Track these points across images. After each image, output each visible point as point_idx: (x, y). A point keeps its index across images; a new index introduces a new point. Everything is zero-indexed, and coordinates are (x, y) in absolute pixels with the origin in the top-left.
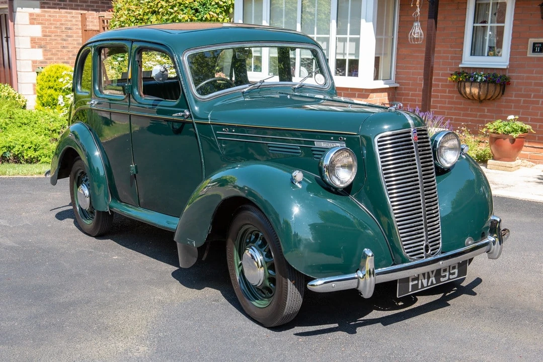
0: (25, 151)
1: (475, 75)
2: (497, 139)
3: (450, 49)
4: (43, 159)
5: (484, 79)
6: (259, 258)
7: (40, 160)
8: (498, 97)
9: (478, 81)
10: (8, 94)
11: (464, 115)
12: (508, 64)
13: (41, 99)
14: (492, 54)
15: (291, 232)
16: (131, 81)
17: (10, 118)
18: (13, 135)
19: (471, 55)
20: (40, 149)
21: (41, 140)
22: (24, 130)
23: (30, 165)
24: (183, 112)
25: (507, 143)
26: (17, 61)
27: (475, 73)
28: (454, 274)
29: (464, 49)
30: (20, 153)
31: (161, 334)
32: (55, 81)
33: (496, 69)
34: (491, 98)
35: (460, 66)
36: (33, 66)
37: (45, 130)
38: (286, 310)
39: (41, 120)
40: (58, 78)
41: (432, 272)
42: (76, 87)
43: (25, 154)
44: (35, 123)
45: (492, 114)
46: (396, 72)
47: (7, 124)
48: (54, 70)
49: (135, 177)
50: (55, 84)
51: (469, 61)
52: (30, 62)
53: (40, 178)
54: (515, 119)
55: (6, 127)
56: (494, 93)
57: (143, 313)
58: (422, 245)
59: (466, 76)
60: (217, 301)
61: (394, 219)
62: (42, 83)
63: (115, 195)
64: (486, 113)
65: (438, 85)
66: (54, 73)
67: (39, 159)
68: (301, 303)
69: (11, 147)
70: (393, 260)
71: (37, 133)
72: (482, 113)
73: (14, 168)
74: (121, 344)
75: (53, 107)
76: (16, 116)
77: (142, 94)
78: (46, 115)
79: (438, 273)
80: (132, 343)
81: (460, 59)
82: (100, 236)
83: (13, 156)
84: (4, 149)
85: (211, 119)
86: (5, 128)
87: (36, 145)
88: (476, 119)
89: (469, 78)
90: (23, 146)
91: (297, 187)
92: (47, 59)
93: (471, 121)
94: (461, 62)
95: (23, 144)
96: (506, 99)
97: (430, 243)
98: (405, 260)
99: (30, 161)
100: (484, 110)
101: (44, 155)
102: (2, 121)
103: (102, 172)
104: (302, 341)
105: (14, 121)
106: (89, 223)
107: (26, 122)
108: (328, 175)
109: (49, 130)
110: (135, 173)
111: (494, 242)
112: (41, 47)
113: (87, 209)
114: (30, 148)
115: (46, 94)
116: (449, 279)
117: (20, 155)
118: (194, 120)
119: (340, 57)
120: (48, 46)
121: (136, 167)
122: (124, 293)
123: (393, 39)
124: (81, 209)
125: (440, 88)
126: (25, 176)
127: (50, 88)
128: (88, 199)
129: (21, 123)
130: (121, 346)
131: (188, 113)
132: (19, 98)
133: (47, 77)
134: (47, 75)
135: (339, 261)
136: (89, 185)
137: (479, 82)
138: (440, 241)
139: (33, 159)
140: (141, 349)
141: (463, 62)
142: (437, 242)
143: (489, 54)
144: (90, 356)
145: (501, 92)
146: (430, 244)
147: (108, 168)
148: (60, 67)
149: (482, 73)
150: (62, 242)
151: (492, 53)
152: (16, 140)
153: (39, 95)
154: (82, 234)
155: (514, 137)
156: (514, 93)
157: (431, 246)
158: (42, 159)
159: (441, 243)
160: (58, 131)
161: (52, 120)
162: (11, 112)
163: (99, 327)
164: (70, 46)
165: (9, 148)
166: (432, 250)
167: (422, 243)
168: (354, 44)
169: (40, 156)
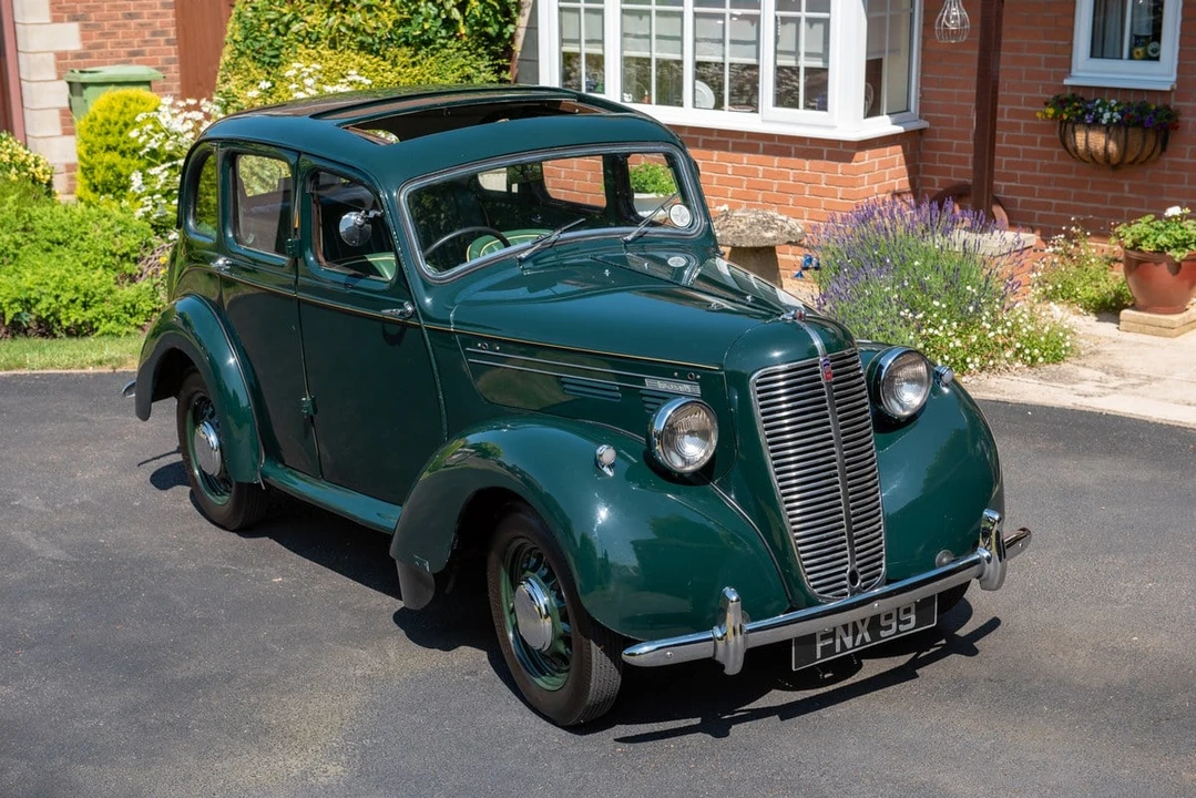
0: (63, 310)
1: (1099, 106)
2: (1139, 262)
3: (1042, 41)
4: (105, 327)
5: (1117, 116)
6: (543, 600)
7: (97, 329)
8: (1153, 158)
9: (1104, 122)
10: (11, 158)
11: (1079, 197)
12: (1174, 78)
13: (90, 176)
14: (1141, 54)
15: (595, 554)
16: (299, 233)
17: (25, 229)
18: (34, 274)
19: (1092, 56)
20: (96, 302)
21: (96, 283)
22: (58, 257)
23: (75, 340)
24: (401, 305)
25: (1162, 272)
26: (21, 56)
27: (1098, 102)
28: (908, 621)
29: (1075, 42)
30: (53, 314)
31: (367, 742)
32: (121, 133)
33: (1148, 91)
34: (1136, 159)
35: (1067, 82)
36: (58, 66)
37: (105, 256)
38: (590, 698)
39: (95, 233)
40: (126, 125)
41: (863, 621)
42: (186, 219)
43: (62, 317)
44: (82, 239)
45: (1141, 197)
46: (922, 92)
47: (18, 245)
48: (118, 107)
49: (312, 421)
50: (123, 138)
51: (1087, 70)
52: (51, 58)
53: (101, 375)
54: (1182, 216)
55: (16, 251)
56: (1143, 148)
57: (334, 700)
58: (845, 571)
59: (1077, 109)
60: (474, 673)
61: (788, 525)
62: (91, 137)
63: (274, 452)
64: (1126, 195)
65: (1016, 127)
66: (117, 114)
67: (95, 327)
68: (619, 683)
69: (32, 301)
70: (790, 601)
71: (86, 264)
72: (1118, 194)
73: (42, 351)
74: (293, 762)
75: (118, 193)
76: (38, 225)
77: (322, 258)
78: (105, 216)
79: (875, 624)
80: (315, 760)
81: (1067, 65)
82: (246, 530)
83: (36, 320)
84: (16, 305)
85: (456, 323)
86: (15, 256)
87: (86, 295)
88: (1105, 207)
89: (1084, 113)
90: (57, 297)
91: (605, 474)
92: (90, 48)
93: (1095, 211)
94: (1068, 73)
95: (58, 292)
96: (1172, 163)
97: (859, 566)
98: (812, 602)
99: (79, 331)
100: (1123, 185)
101: (105, 317)
102: (7, 238)
103: (244, 400)
104: (621, 752)
105: (33, 237)
106: (221, 501)
107: (59, 235)
108: (661, 450)
109: (114, 255)
110: (312, 413)
111: (989, 559)
112: (74, 18)
113: (216, 474)
114: (73, 301)
115: (101, 163)
116: (898, 632)
117: (52, 318)
118: (422, 322)
119: (788, 62)
120: (92, 15)
121: (313, 400)
122: (297, 659)
123: (912, 15)
124: (203, 473)
125: (1022, 133)
126: (68, 371)
127: (109, 148)
128: (218, 454)
129: (49, 241)
130: (295, 764)
131: (410, 309)
132: (36, 166)
133: (103, 125)
134: (100, 119)
135: (685, 606)
136: (217, 425)
137: (1104, 125)
138: (883, 562)
139: (80, 326)
140: (332, 769)
141: (1074, 72)
142: (878, 563)
143: (1136, 56)
144: (240, 783)
145: (1159, 147)
146: (861, 570)
147: (255, 391)
148: (131, 99)
149: (1113, 102)
150: (167, 545)
151: (1140, 50)
152: (41, 284)
153: (85, 166)
154: (206, 524)
155: (1177, 260)
156: (1189, 148)
157: (862, 573)
158: (101, 327)
159: (884, 566)
160: (133, 255)
161: (118, 229)
162: (26, 215)
163: (252, 729)
164: (146, 12)
165: (28, 304)
166: (863, 581)
167: (843, 568)
168: (819, 28)
169: (97, 319)
